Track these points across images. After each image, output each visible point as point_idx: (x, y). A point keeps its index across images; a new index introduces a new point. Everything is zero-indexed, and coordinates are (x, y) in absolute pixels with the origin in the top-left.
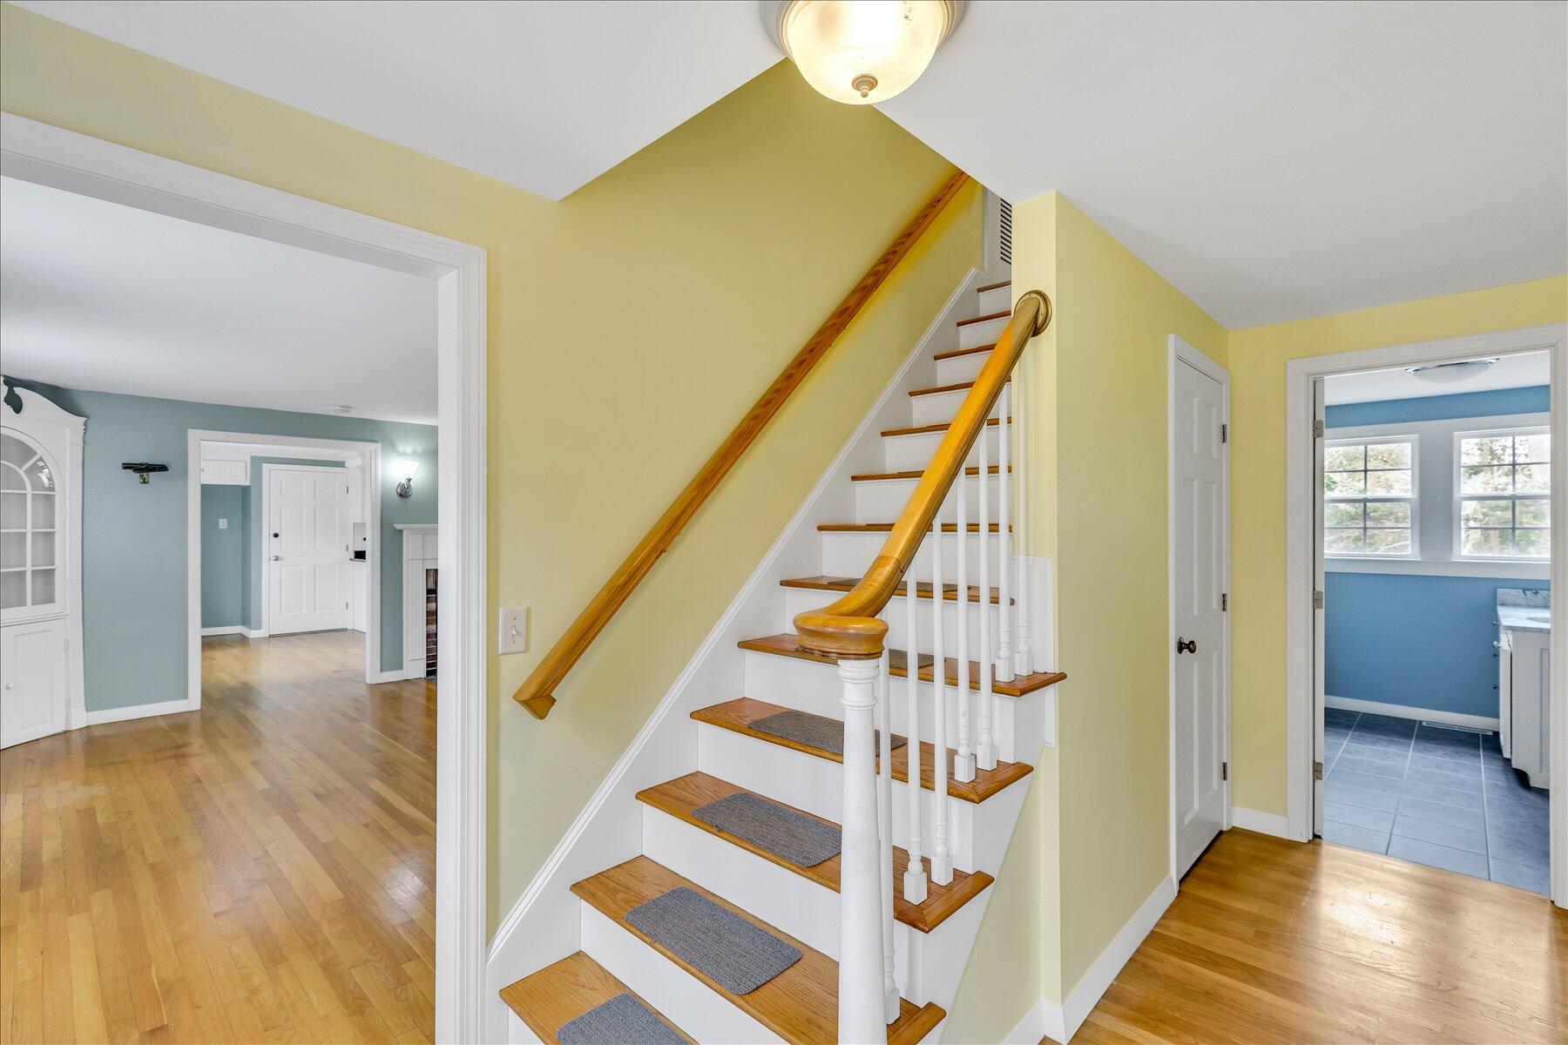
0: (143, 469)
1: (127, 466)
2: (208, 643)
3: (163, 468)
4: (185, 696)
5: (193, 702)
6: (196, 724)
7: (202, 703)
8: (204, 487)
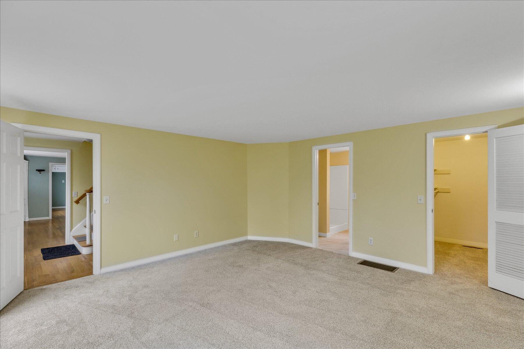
0: (40, 171)
1: (37, 170)
2: (53, 210)
3: (44, 170)
4: (49, 216)
5: (50, 217)
6: (51, 222)
7: (52, 218)
8: (53, 173)
